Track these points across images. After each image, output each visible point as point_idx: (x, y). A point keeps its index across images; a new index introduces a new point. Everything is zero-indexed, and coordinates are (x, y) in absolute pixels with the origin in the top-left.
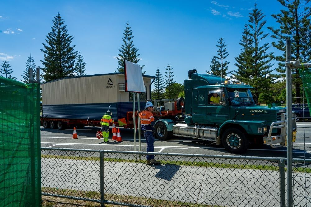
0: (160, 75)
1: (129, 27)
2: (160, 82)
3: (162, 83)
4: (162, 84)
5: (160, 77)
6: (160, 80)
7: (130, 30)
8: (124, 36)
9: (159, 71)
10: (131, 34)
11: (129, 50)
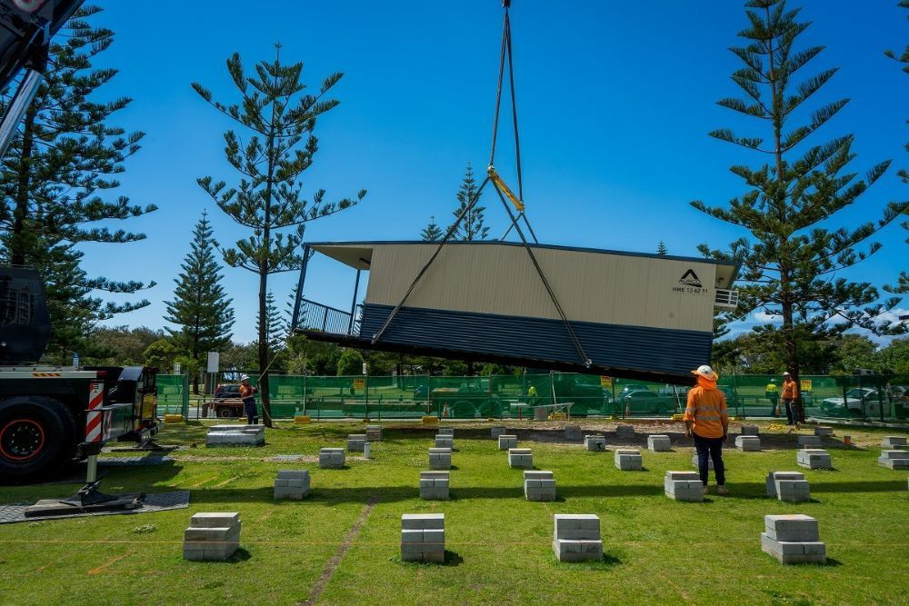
0: (274, 308)
1: (206, 220)
2: (272, 326)
3: (278, 327)
4: (276, 330)
5: (274, 312)
6: (273, 320)
7: (207, 226)
8: (195, 237)
9: (272, 299)
10: (209, 234)
11: (202, 266)
